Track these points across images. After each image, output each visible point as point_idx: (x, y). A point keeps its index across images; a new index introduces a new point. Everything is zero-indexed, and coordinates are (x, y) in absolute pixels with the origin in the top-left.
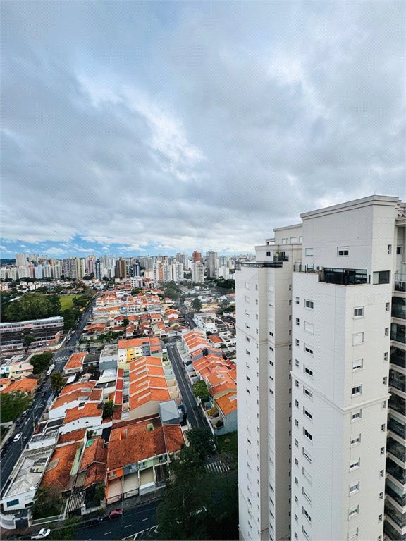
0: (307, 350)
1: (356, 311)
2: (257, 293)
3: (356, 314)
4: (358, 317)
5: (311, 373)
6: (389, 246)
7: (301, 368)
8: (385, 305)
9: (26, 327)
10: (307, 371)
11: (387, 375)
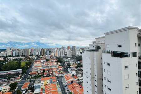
0: (109, 81)
1: (125, 67)
2: (90, 60)
3: (125, 68)
4: (126, 69)
5: (110, 90)
6: (136, 44)
7: (107, 88)
8: (135, 65)
9: (9, 73)
10: (109, 89)
11: (138, 90)
